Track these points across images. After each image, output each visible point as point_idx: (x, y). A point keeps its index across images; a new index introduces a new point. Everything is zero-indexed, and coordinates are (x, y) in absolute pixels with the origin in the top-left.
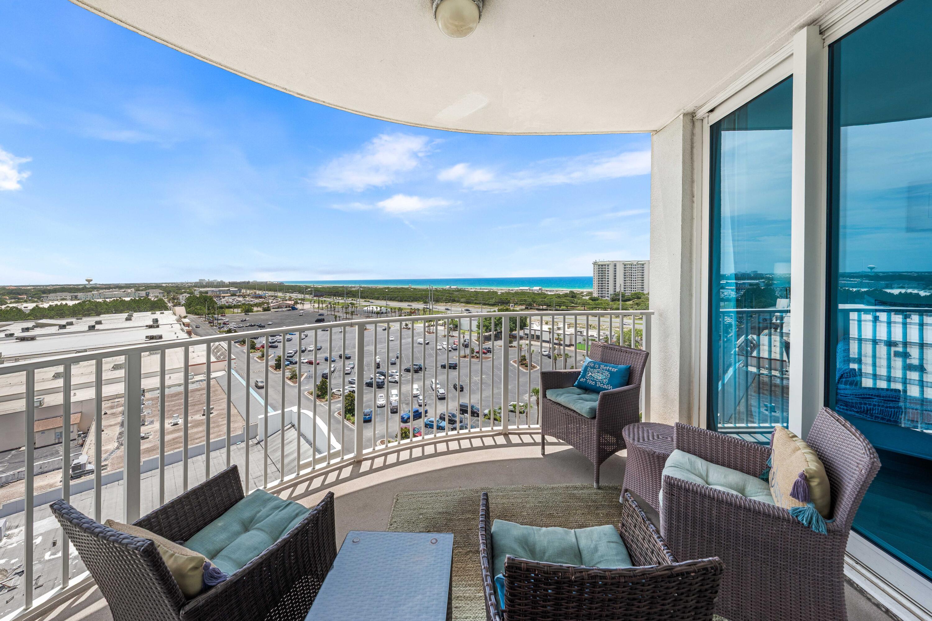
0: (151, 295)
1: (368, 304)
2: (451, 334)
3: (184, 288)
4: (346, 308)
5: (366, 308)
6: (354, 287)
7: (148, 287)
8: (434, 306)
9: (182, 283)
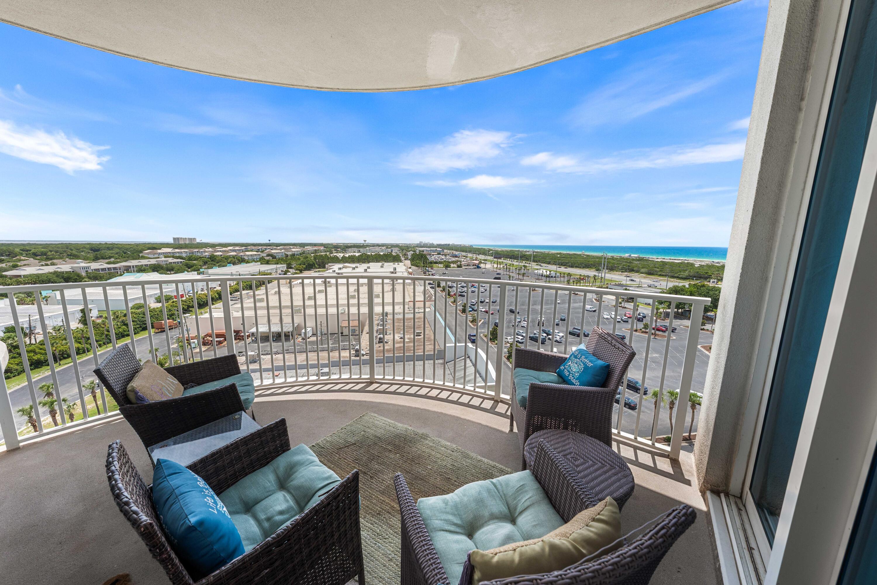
0: (393, 251)
1: (539, 267)
2: (623, 305)
3: (411, 248)
4: (519, 270)
5: (537, 271)
6: (528, 252)
7: (393, 246)
8: (607, 275)
9: (410, 244)
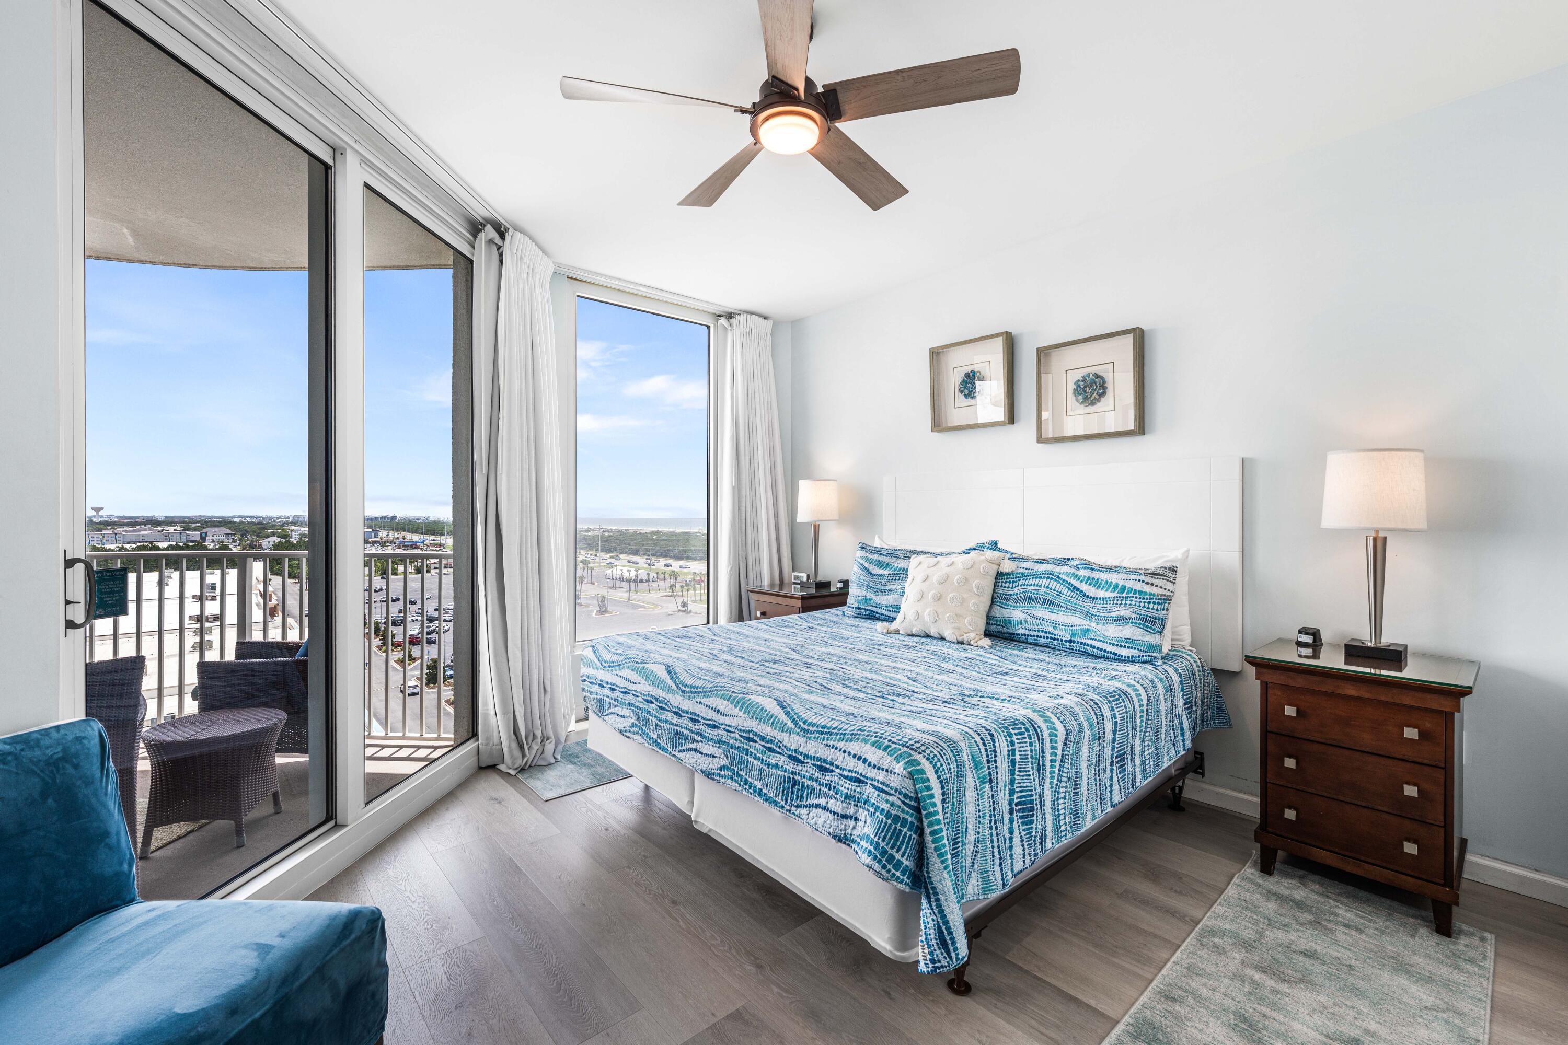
0: (210, 538)
1: (614, 562)
3: (273, 526)
5: (610, 571)
7: (207, 523)
9: (270, 518)
